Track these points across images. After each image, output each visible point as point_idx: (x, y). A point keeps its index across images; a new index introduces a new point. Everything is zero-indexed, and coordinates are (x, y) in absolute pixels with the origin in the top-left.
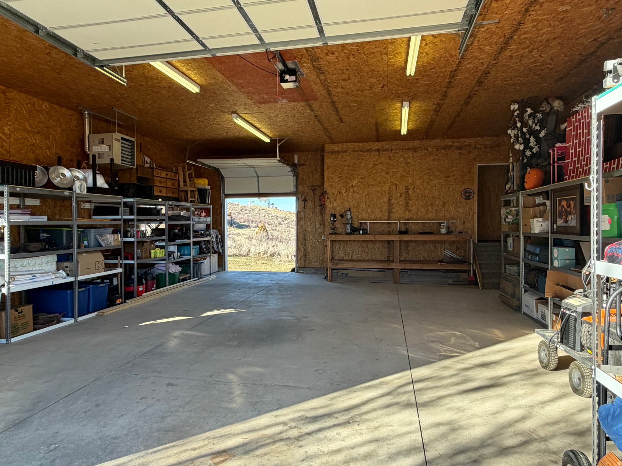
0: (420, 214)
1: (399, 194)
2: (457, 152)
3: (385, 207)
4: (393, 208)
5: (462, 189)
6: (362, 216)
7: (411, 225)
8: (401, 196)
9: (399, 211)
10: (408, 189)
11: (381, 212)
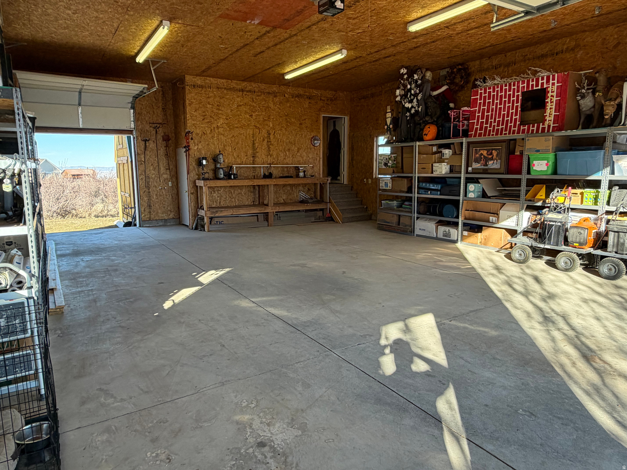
0: (280, 159)
1: (262, 138)
2: (307, 101)
3: (250, 152)
4: (257, 152)
5: (312, 136)
6: (229, 160)
7: (273, 169)
8: (264, 140)
9: (262, 155)
10: (270, 134)
11: (246, 156)
